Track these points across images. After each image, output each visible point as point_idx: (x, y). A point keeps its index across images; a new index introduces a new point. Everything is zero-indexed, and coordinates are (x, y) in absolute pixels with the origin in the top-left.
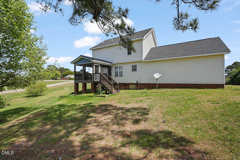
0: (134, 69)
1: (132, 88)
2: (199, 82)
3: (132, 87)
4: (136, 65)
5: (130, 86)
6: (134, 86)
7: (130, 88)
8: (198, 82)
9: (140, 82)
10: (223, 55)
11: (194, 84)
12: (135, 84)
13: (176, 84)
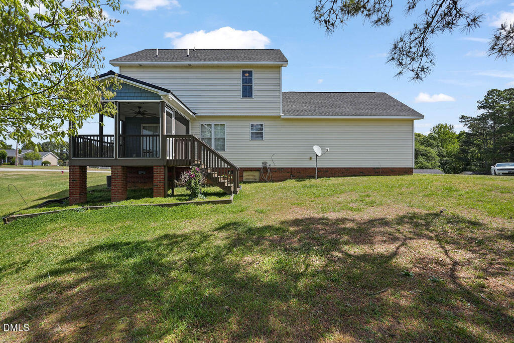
0: (258, 134)
1: (249, 179)
2: (381, 164)
3: (252, 177)
4: (262, 125)
5: (245, 174)
6: (254, 175)
7: (244, 180)
8: (378, 164)
9: (271, 164)
10: (412, 121)
11: (374, 168)
12: (257, 170)
13: (344, 168)
